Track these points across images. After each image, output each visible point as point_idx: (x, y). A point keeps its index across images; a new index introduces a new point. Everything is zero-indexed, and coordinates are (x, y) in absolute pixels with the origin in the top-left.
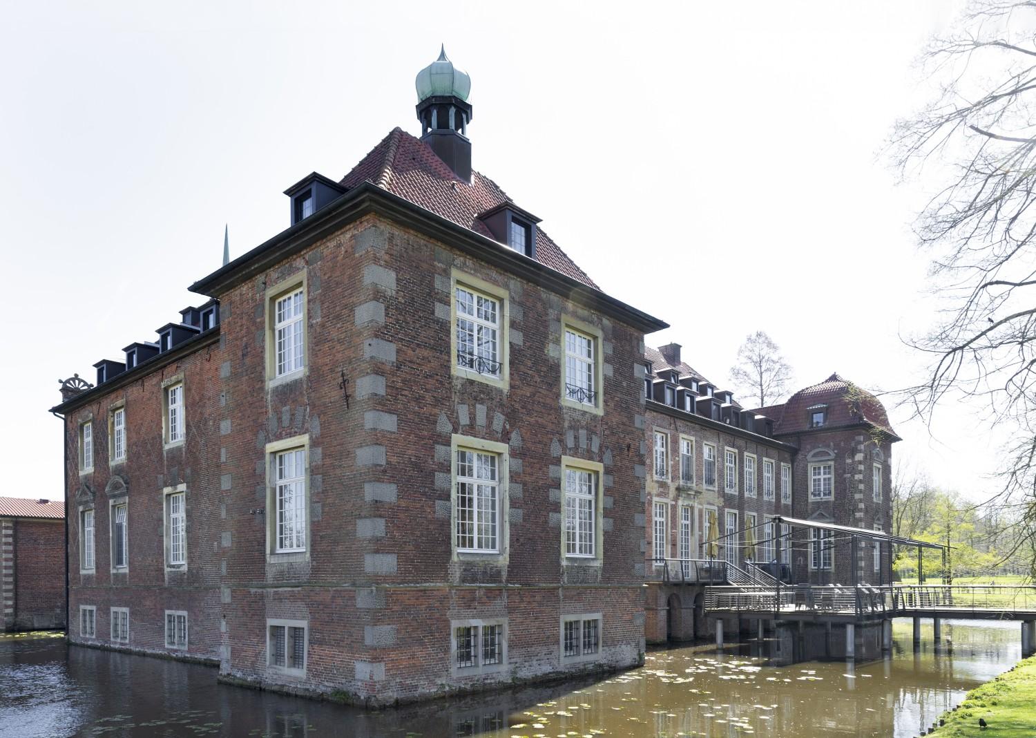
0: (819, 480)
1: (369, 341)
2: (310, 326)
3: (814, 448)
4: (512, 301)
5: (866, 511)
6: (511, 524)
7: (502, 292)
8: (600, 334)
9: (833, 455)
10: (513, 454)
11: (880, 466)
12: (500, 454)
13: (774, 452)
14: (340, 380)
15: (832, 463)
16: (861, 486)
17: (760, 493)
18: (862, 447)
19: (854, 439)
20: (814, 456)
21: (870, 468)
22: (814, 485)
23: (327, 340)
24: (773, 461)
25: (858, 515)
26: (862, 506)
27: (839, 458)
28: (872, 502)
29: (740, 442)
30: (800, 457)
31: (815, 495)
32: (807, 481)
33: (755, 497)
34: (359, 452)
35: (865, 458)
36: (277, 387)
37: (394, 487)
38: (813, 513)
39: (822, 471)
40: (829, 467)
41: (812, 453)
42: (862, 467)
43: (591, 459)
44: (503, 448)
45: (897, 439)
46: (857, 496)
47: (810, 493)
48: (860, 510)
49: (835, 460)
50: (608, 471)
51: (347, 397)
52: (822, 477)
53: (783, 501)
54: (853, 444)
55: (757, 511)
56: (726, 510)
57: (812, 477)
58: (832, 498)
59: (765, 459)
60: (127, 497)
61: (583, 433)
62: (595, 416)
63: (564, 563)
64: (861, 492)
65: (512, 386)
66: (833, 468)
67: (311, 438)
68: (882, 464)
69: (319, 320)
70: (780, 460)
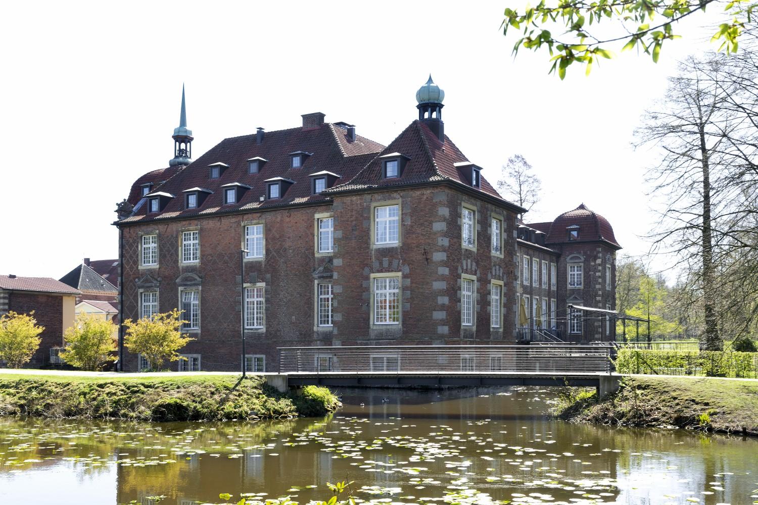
0: (574, 275)
1: (442, 238)
2: (403, 225)
3: (571, 253)
4: (478, 212)
5: (602, 296)
6: (477, 313)
7: (475, 208)
8: (502, 219)
9: (583, 259)
10: (478, 281)
11: (610, 266)
12: (473, 281)
13: (548, 257)
14: (423, 251)
15: (582, 264)
16: (600, 280)
17: (540, 284)
18: (600, 255)
19: (595, 250)
20: (571, 259)
21: (604, 268)
22: (571, 278)
23: (413, 233)
24: (547, 262)
25: (598, 298)
26: (600, 293)
27: (586, 261)
28: (606, 290)
29: (531, 252)
30: (562, 259)
31: (571, 285)
32: (566, 275)
33: (538, 286)
34: (434, 283)
35: (602, 262)
36: (379, 249)
37: (448, 298)
38: (570, 296)
39: (576, 269)
40: (580, 267)
41: (570, 257)
42: (600, 268)
43: (500, 280)
44: (474, 278)
45: (619, 248)
46: (598, 286)
47: (568, 284)
48: (599, 296)
49: (584, 262)
50: (505, 285)
51: (427, 259)
52: (576, 273)
53: (552, 289)
54: (595, 253)
55: (539, 296)
56: (524, 295)
57: (569, 273)
58: (582, 287)
59: (543, 261)
60: (200, 287)
61: (497, 267)
62: (501, 259)
63: (491, 330)
64: (600, 284)
65: (478, 250)
66: (582, 267)
67: (403, 274)
68: (611, 265)
69: (409, 223)
70: (551, 262)
